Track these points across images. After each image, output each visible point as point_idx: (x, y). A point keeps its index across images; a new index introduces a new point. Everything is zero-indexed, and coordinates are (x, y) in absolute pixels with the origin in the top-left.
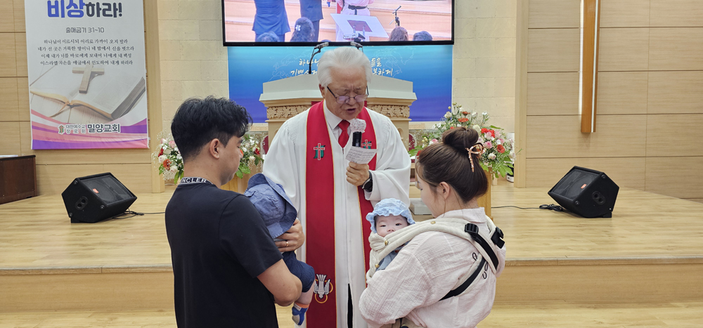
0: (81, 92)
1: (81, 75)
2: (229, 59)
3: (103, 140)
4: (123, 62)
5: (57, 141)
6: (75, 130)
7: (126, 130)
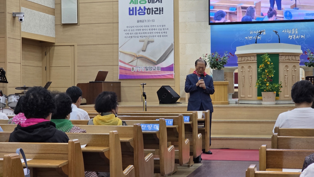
0: (143, 51)
1: (143, 43)
3: (152, 74)
4: (163, 36)
5: (130, 75)
6: (139, 70)
7: (163, 69)
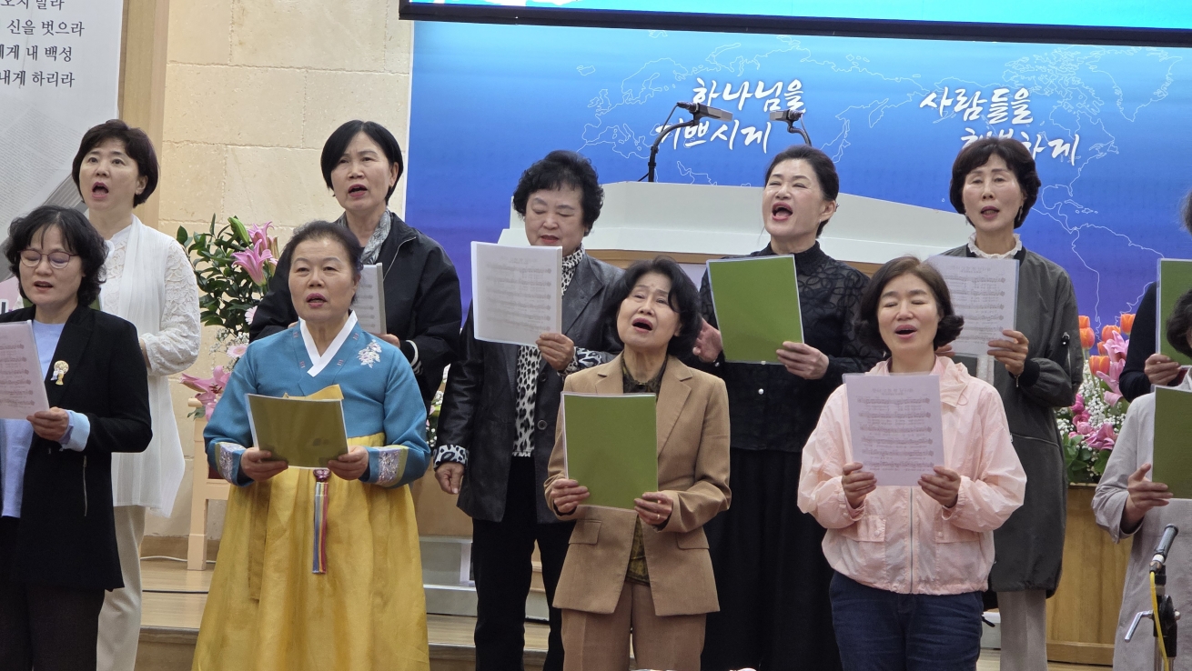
2: (418, 69)
4: (38, 77)
